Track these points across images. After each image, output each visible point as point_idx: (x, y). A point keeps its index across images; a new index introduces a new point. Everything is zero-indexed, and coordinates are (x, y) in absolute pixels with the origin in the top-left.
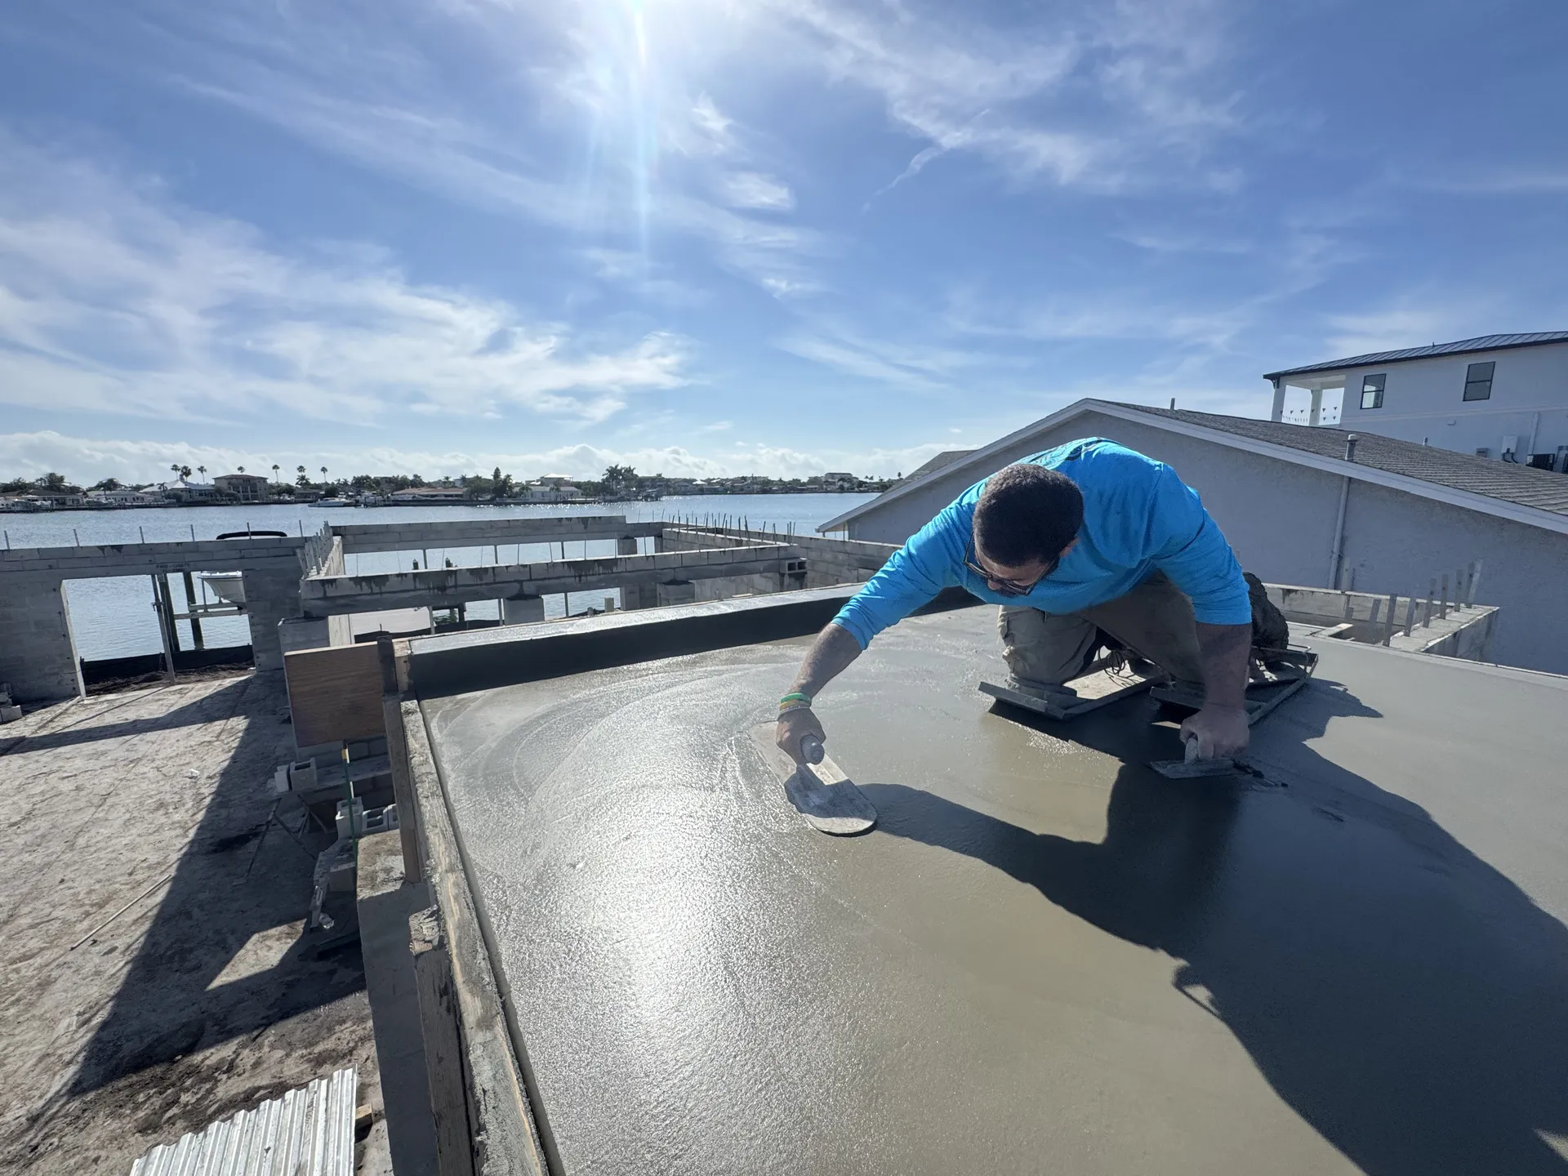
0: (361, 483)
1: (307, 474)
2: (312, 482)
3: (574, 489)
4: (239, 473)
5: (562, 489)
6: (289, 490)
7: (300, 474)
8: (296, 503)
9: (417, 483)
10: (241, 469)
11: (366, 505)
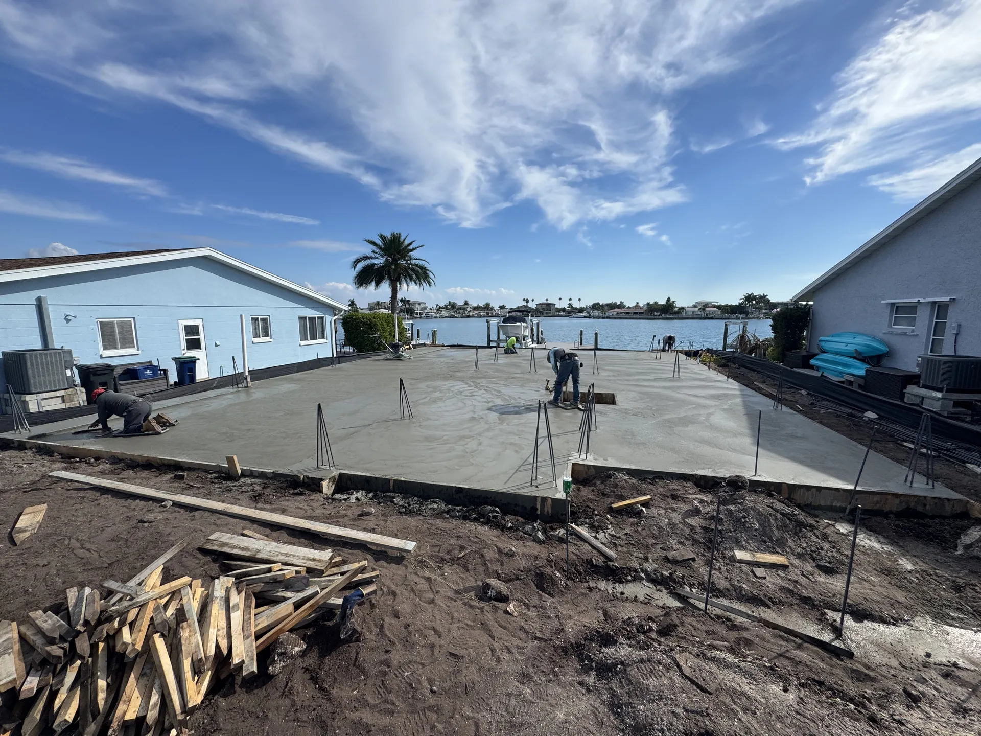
0: (596, 306)
1: (572, 302)
2: (574, 306)
3: (716, 309)
4: (546, 302)
5: (707, 309)
6: (563, 310)
7: (570, 302)
8: (565, 316)
9: (621, 306)
10: (547, 300)
11: (594, 318)
